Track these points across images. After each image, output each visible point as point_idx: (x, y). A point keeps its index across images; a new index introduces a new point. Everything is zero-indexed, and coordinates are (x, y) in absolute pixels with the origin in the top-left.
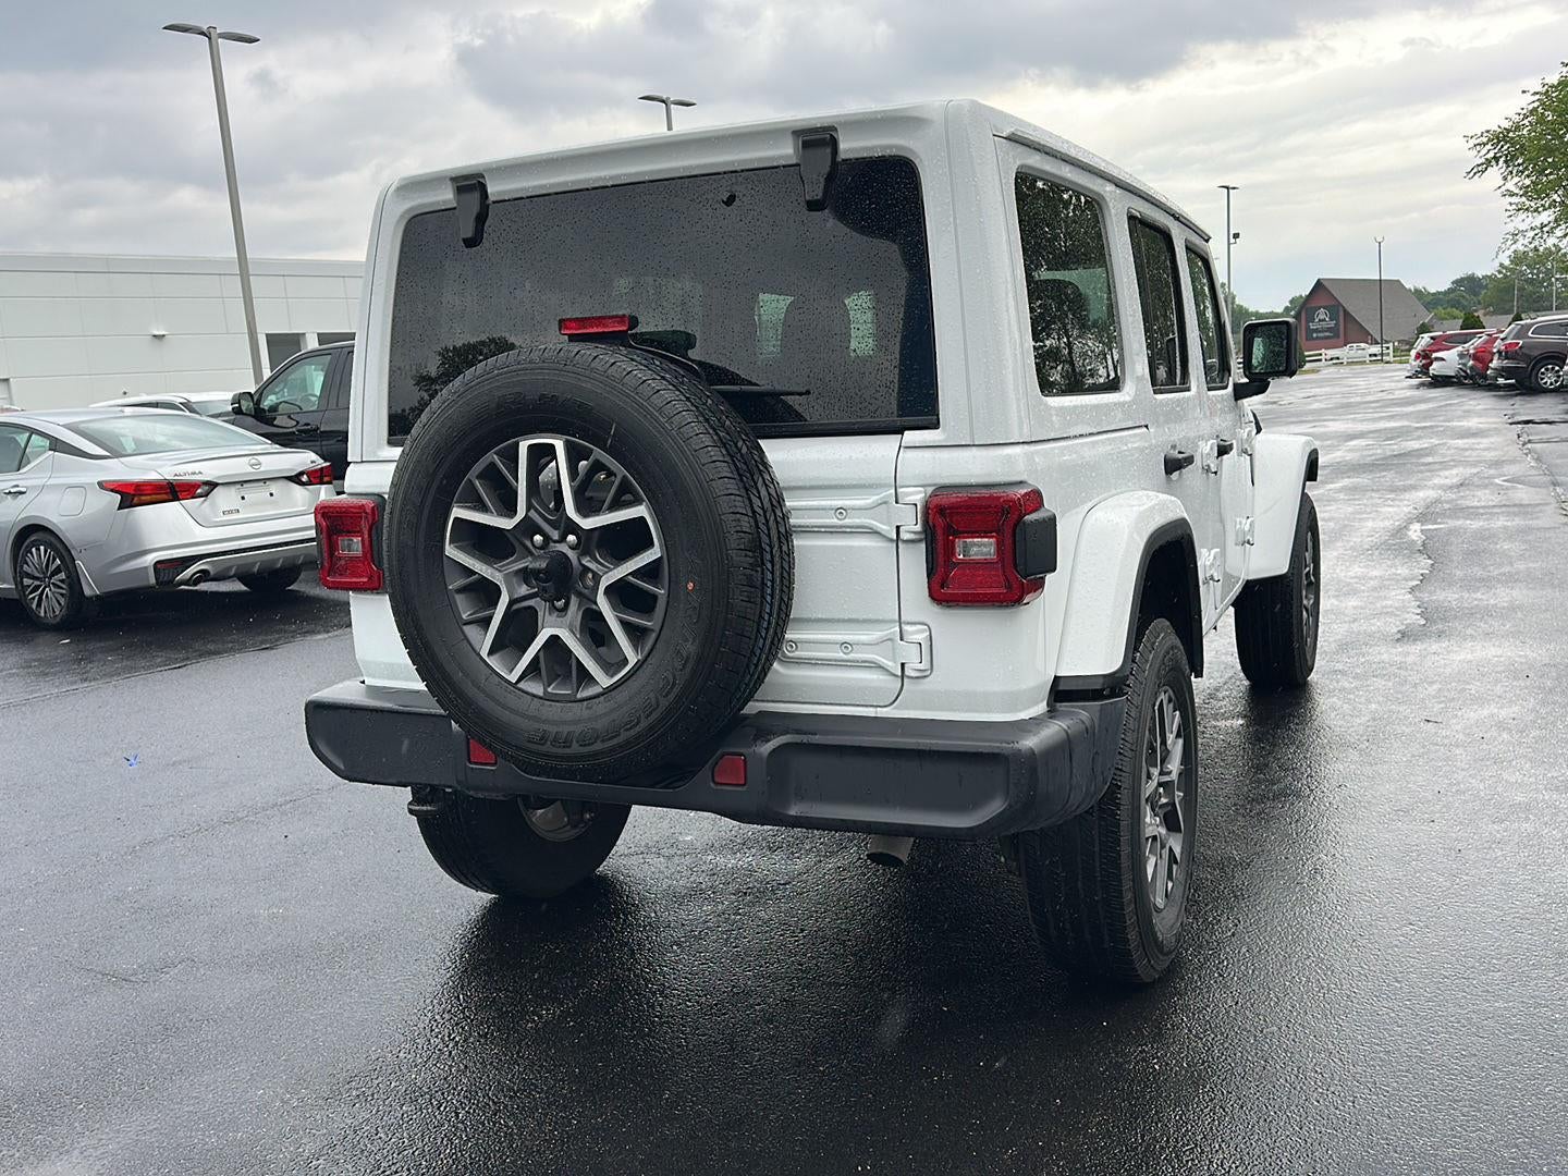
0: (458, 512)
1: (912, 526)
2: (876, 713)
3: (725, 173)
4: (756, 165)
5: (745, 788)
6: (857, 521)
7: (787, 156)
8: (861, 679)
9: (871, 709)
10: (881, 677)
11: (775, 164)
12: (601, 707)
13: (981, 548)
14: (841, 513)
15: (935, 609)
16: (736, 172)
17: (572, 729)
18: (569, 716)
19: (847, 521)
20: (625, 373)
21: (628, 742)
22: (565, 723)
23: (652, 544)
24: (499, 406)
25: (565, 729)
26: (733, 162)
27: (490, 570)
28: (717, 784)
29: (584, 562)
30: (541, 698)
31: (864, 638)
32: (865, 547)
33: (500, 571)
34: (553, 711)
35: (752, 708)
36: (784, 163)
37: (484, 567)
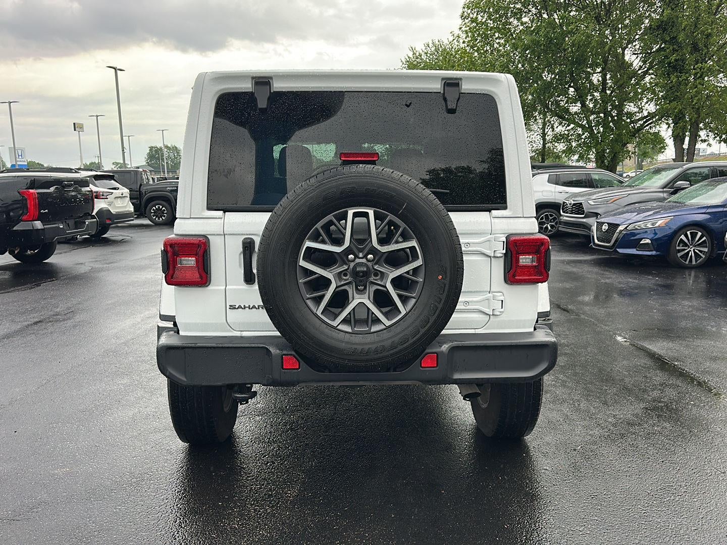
0: (308, 244)
1: (501, 251)
2: (475, 331)
3: (405, 92)
4: (422, 91)
5: (437, 368)
6: (474, 249)
7: (436, 88)
8: (472, 317)
9: (472, 330)
10: (481, 316)
11: (431, 91)
12: (386, 335)
13: (525, 260)
14: (467, 245)
15: (506, 286)
16: (411, 92)
17: (370, 346)
18: (368, 340)
19: (470, 249)
20: (408, 180)
21: (401, 351)
22: (366, 344)
23: (418, 258)
24: (342, 193)
25: (366, 347)
26: (410, 88)
27: (326, 272)
28: (422, 367)
29: (375, 268)
30: (350, 333)
31: (475, 299)
32: (477, 260)
33: (331, 273)
34: (357, 339)
35: (444, 332)
36: (435, 91)
37: (323, 271)
